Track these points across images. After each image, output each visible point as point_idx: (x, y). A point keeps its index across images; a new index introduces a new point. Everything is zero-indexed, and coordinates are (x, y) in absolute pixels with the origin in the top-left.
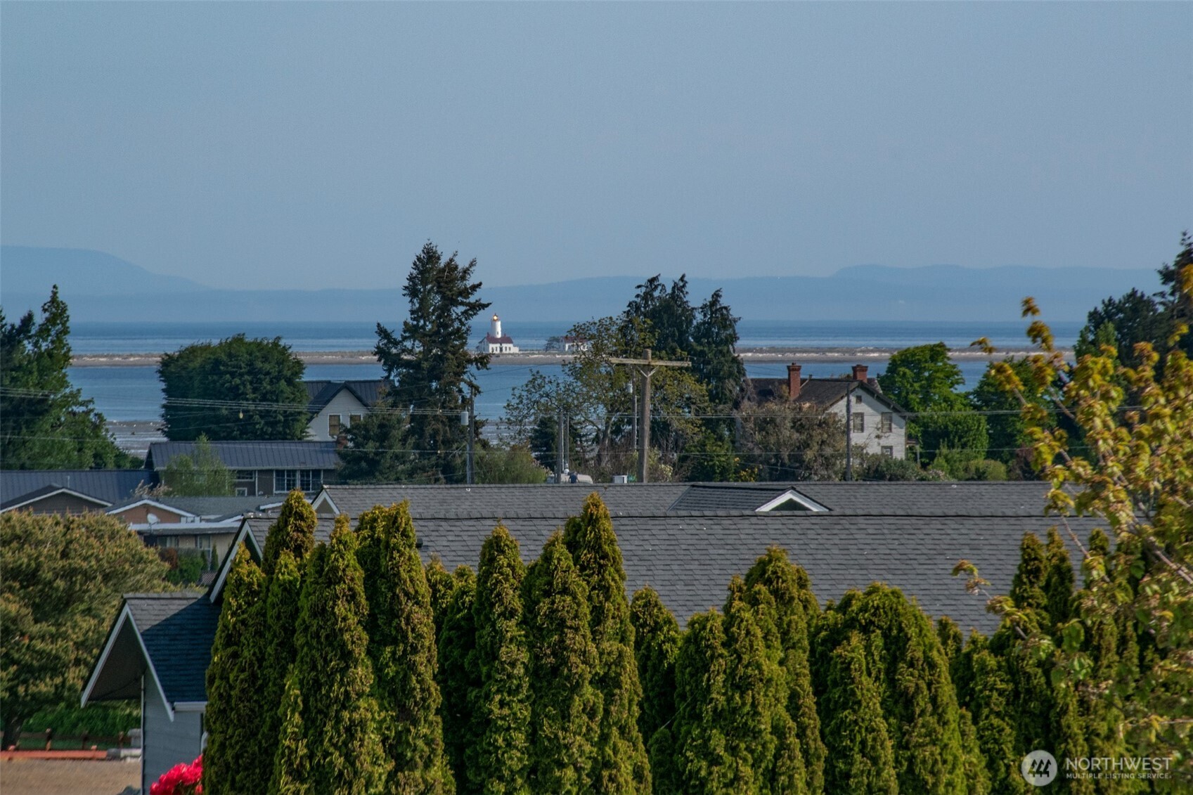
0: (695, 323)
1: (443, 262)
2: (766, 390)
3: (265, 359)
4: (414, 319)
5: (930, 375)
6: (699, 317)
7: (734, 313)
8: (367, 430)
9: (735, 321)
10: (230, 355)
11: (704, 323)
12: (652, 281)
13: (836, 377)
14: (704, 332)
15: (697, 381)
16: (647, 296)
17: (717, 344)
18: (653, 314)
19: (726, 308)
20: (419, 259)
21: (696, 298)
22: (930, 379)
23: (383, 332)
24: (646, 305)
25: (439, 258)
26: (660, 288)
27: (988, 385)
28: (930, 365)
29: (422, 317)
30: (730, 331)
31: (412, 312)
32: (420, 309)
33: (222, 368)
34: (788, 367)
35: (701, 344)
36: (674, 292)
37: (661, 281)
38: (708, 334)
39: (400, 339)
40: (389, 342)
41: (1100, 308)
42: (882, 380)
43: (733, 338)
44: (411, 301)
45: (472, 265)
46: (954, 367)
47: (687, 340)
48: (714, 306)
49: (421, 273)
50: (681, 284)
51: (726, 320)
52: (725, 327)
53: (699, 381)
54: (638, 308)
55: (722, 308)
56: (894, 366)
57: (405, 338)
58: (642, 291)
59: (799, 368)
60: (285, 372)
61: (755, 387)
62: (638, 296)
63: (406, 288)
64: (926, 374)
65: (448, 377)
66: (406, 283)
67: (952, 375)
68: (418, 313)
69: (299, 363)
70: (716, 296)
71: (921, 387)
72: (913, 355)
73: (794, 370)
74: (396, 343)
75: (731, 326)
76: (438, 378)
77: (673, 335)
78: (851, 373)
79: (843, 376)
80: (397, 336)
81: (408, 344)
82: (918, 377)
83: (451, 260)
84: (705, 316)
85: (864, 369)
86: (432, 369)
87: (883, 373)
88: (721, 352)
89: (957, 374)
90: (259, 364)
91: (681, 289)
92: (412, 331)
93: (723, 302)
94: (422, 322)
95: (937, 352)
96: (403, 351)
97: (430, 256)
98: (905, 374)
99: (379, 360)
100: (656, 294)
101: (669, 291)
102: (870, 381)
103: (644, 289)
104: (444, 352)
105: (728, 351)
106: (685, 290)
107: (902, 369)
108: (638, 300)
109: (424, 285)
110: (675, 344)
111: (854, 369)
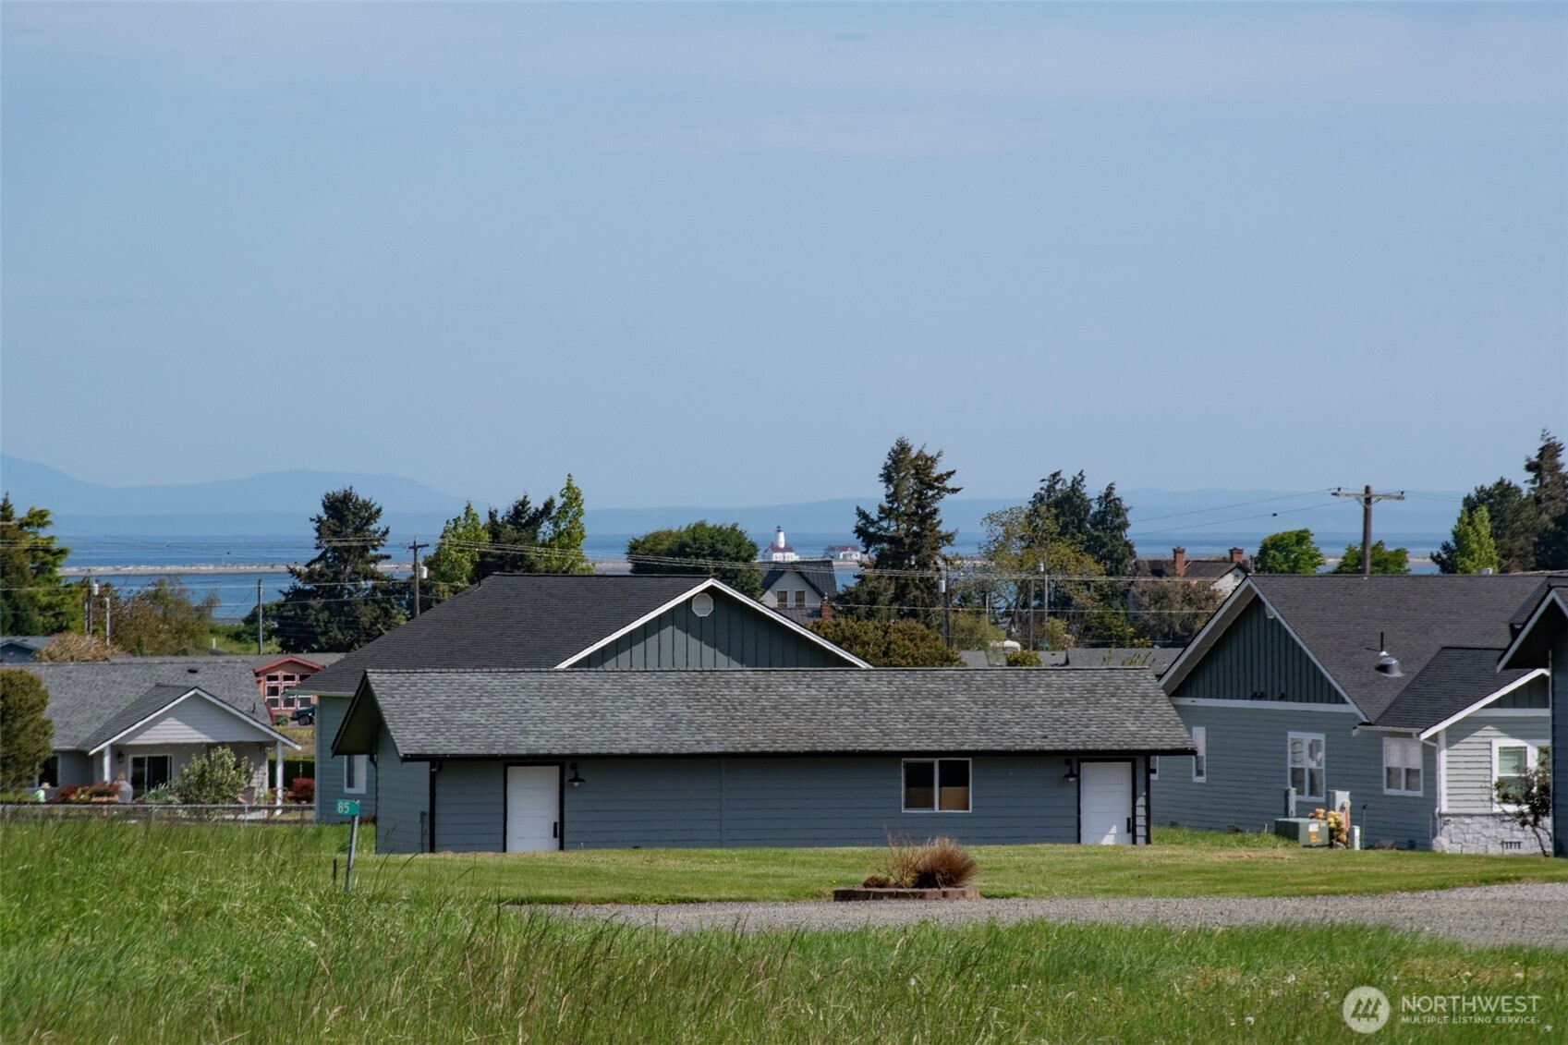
0: (1091, 512)
1: (914, 453)
2: (1158, 569)
3: (725, 543)
4: (889, 502)
5: (1296, 557)
6: (1095, 507)
7: (1125, 504)
8: (857, 596)
9: (1127, 510)
10: (695, 539)
11: (1099, 512)
12: (1054, 475)
13: (1213, 559)
14: (1100, 519)
15: (1096, 562)
16: (1051, 488)
17: (1112, 530)
18: (1058, 504)
19: (1118, 499)
20: (893, 450)
21: (1093, 490)
22: (1296, 561)
23: (862, 514)
24: (1049, 497)
25: (910, 450)
26: (1061, 482)
27: (1347, 565)
28: (1295, 548)
29: (896, 500)
30: (1122, 519)
31: (887, 496)
32: (895, 493)
33: (688, 550)
34: (1174, 550)
35: (1097, 530)
36: (1073, 485)
37: (1062, 475)
38: (1103, 521)
39: (876, 519)
40: (868, 522)
41: (1473, 494)
42: (1257, 561)
43: (1125, 525)
44: (887, 487)
45: (939, 455)
46: (1316, 550)
47: (1085, 527)
48: (1108, 498)
49: (894, 462)
50: (1080, 478)
51: (1119, 509)
52: (1118, 516)
53: (1098, 562)
54: (1042, 499)
55: (1115, 499)
56: (1264, 551)
57: (881, 519)
58: (1045, 484)
59: (1183, 551)
60: (742, 553)
61: (1150, 566)
62: (1042, 489)
63: (881, 476)
64: (1293, 556)
65: (925, 552)
66: (882, 472)
67: (1315, 558)
68: (892, 497)
69: (753, 545)
70: (1110, 488)
71: (1289, 567)
72: (1282, 539)
73: (1179, 552)
74: (873, 523)
75: (1123, 514)
76: (917, 552)
77: (1073, 522)
78: (1228, 556)
79: (1221, 558)
80: (874, 515)
81: (884, 524)
82: (1286, 559)
83: (921, 451)
84: (1100, 505)
85: (1240, 552)
86: (912, 544)
87: (1255, 555)
88: (1115, 536)
89: (1319, 556)
90: (719, 546)
91: (1079, 483)
92: (886, 513)
93: (1116, 493)
94: (896, 505)
95: (1302, 537)
96: (880, 529)
97: (903, 448)
98: (1274, 556)
99: (858, 537)
100: (1058, 487)
101: (1069, 484)
102: (1245, 562)
103: (1047, 483)
104: (923, 530)
105: (1121, 536)
106: (1083, 484)
107: (1272, 552)
108: (1043, 492)
109: (898, 473)
110: (1075, 531)
111: (1231, 552)
